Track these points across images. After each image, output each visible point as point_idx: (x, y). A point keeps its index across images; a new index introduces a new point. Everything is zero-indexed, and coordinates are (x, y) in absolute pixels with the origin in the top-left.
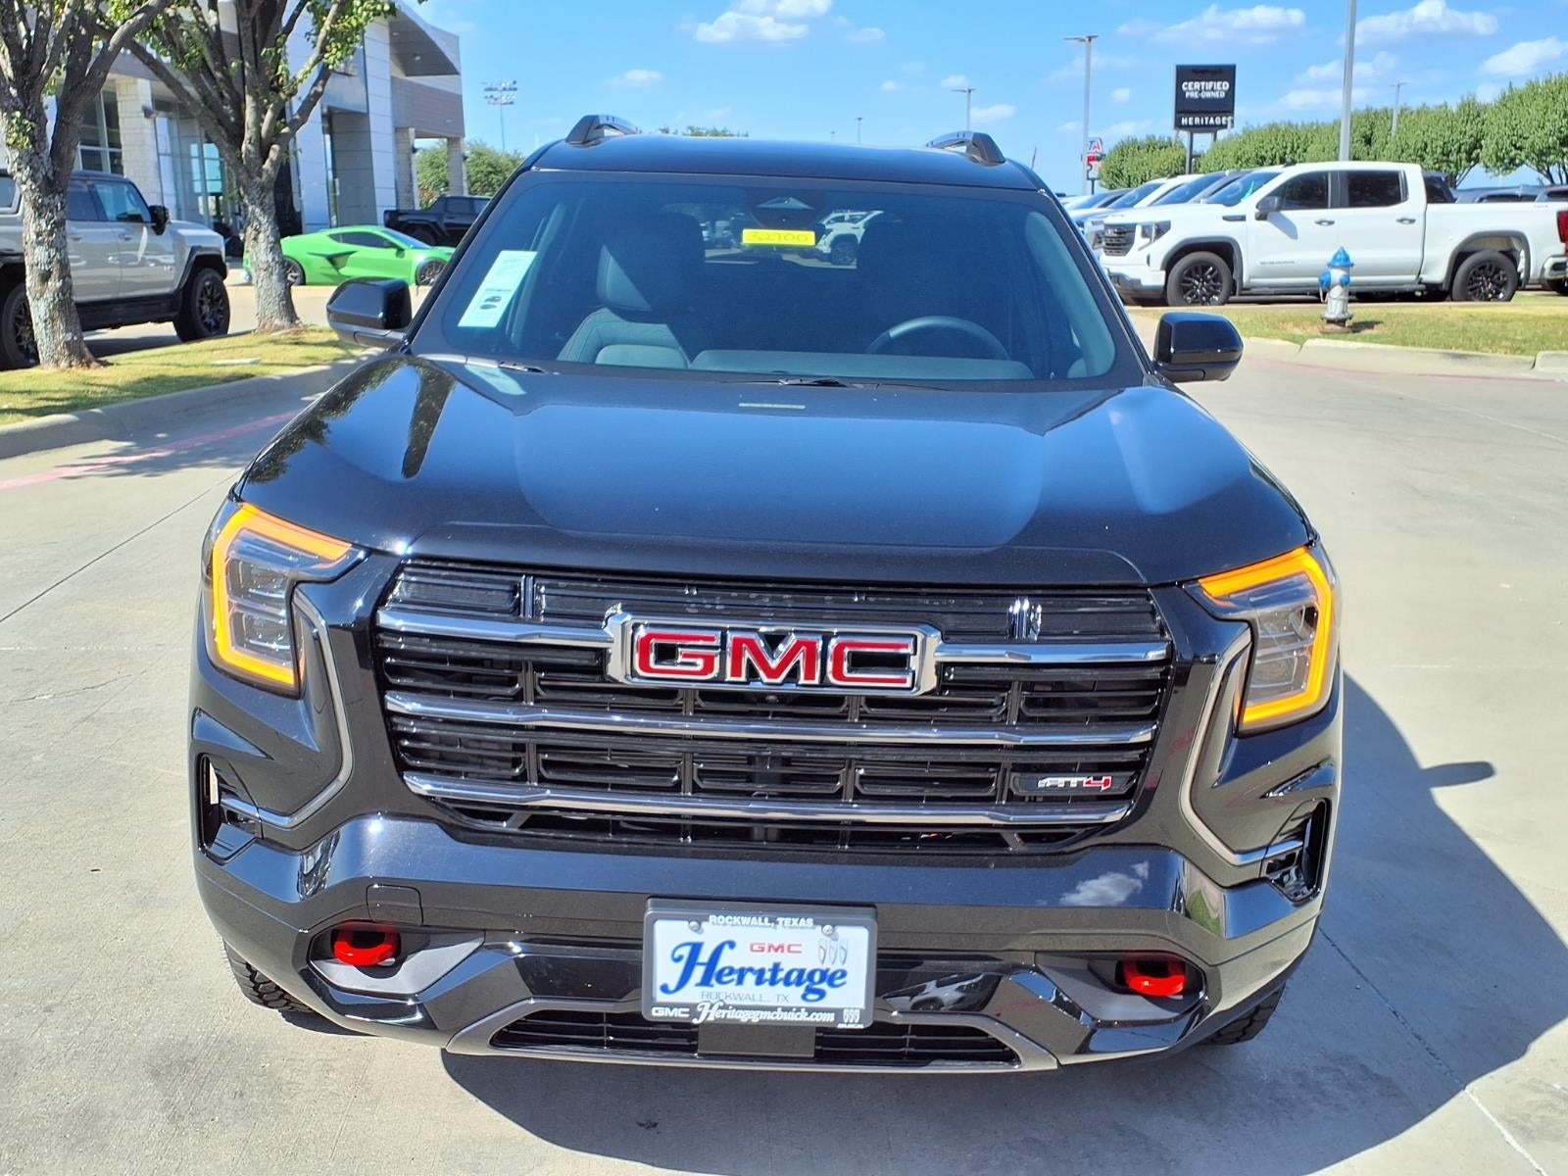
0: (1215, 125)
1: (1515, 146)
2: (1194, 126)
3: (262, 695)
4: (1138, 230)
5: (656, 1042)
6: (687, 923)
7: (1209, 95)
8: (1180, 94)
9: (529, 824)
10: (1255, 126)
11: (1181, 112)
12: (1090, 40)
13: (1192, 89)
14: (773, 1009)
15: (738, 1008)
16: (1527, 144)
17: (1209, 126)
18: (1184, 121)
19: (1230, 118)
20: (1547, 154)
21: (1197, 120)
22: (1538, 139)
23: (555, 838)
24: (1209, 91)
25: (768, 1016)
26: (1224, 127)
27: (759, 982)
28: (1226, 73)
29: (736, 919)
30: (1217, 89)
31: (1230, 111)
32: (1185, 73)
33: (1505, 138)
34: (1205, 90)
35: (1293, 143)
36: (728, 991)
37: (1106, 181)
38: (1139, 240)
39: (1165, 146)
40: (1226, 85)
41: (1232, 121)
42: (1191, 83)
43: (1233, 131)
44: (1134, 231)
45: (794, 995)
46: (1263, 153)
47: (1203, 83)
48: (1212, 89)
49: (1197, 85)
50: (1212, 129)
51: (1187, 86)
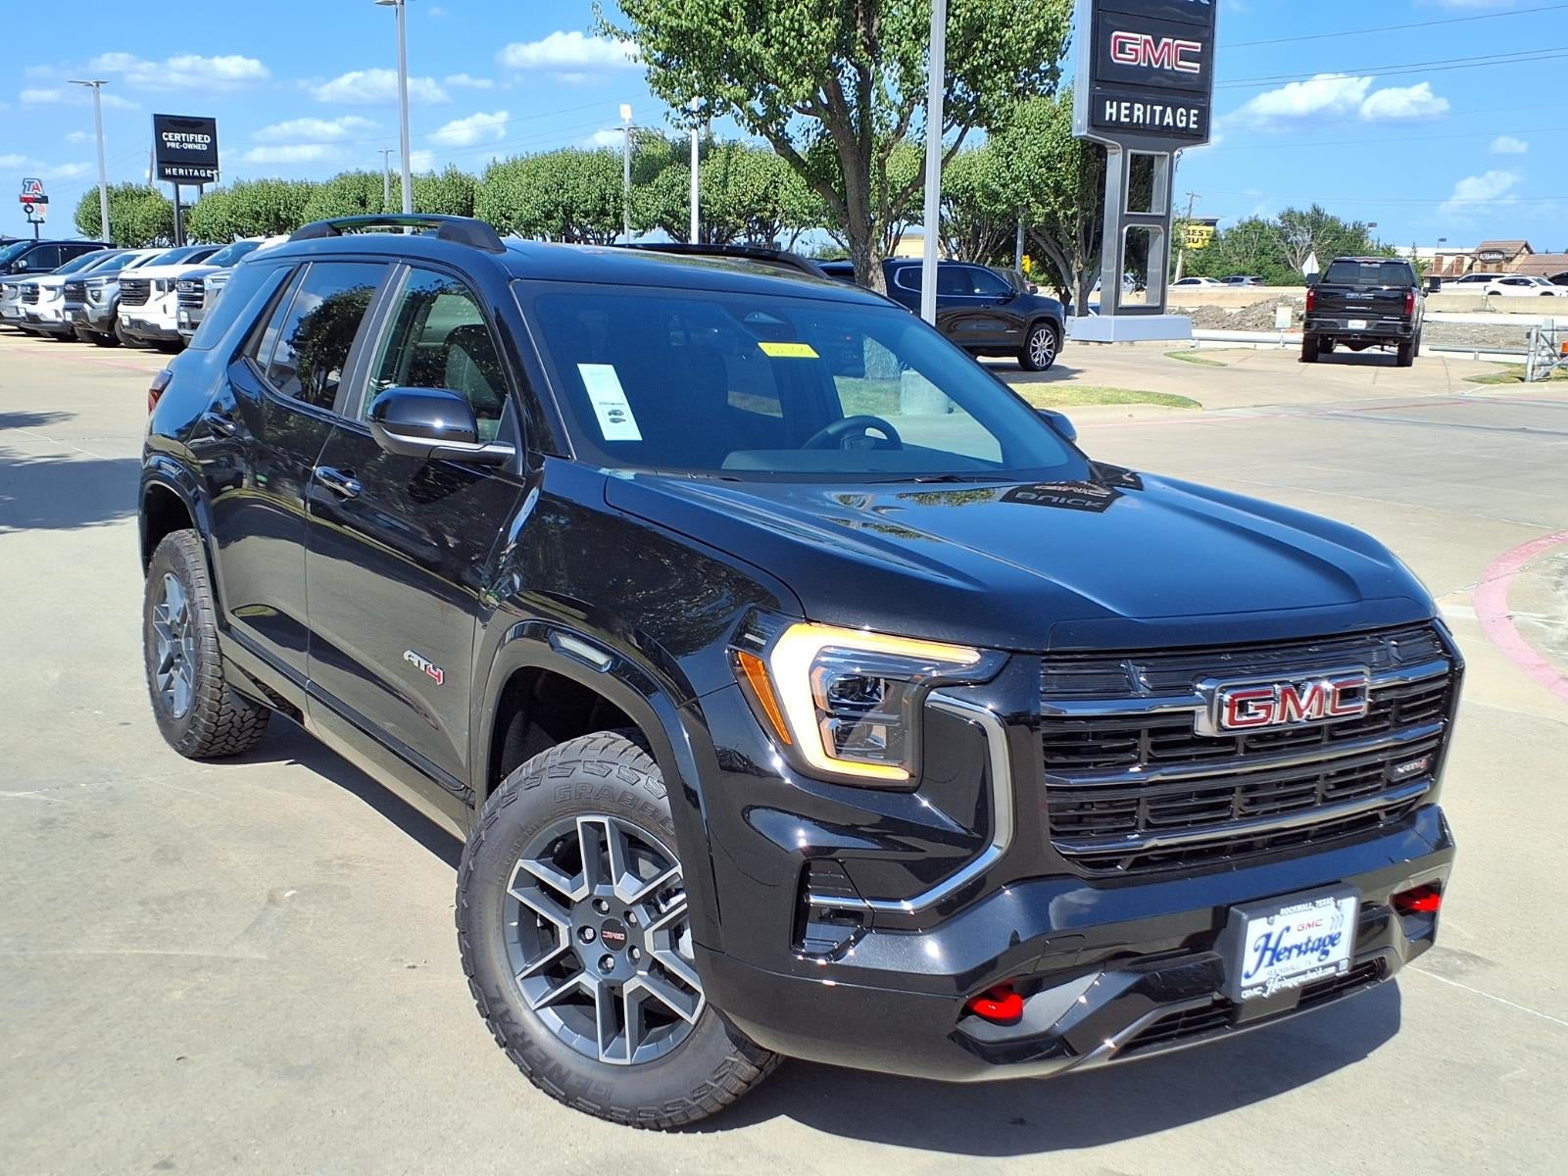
0: (200, 177)
1: (504, 215)
2: (179, 177)
3: (876, 795)
4: (153, 285)
5: (1208, 1024)
6: (1265, 919)
7: (190, 146)
8: (160, 144)
9: (1137, 864)
10: (246, 181)
11: (163, 162)
12: (98, 86)
13: (173, 139)
14: (1304, 973)
15: (1288, 977)
16: (516, 215)
17: (194, 177)
18: (168, 171)
19: (215, 172)
20: (535, 226)
21: (181, 171)
22: (528, 212)
23: (1151, 873)
24: (190, 142)
25: (1302, 979)
26: (211, 179)
27: (1300, 952)
28: (206, 126)
29: (1294, 908)
30: (198, 142)
31: (214, 165)
32: (165, 123)
33: (496, 207)
34: (186, 142)
35: (286, 202)
36: (1284, 966)
37: (85, 228)
38: (154, 293)
39: (144, 195)
40: (208, 139)
41: (218, 174)
42: (170, 135)
43: (220, 185)
44: (149, 286)
45: (1312, 959)
46: (258, 209)
47: (184, 135)
48: (194, 140)
49: (177, 136)
50: (199, 181)
51: (167, 136)
